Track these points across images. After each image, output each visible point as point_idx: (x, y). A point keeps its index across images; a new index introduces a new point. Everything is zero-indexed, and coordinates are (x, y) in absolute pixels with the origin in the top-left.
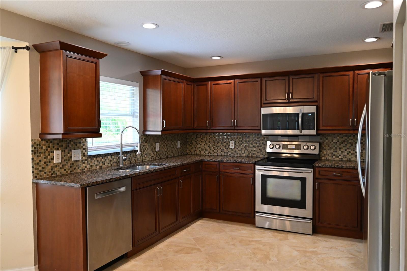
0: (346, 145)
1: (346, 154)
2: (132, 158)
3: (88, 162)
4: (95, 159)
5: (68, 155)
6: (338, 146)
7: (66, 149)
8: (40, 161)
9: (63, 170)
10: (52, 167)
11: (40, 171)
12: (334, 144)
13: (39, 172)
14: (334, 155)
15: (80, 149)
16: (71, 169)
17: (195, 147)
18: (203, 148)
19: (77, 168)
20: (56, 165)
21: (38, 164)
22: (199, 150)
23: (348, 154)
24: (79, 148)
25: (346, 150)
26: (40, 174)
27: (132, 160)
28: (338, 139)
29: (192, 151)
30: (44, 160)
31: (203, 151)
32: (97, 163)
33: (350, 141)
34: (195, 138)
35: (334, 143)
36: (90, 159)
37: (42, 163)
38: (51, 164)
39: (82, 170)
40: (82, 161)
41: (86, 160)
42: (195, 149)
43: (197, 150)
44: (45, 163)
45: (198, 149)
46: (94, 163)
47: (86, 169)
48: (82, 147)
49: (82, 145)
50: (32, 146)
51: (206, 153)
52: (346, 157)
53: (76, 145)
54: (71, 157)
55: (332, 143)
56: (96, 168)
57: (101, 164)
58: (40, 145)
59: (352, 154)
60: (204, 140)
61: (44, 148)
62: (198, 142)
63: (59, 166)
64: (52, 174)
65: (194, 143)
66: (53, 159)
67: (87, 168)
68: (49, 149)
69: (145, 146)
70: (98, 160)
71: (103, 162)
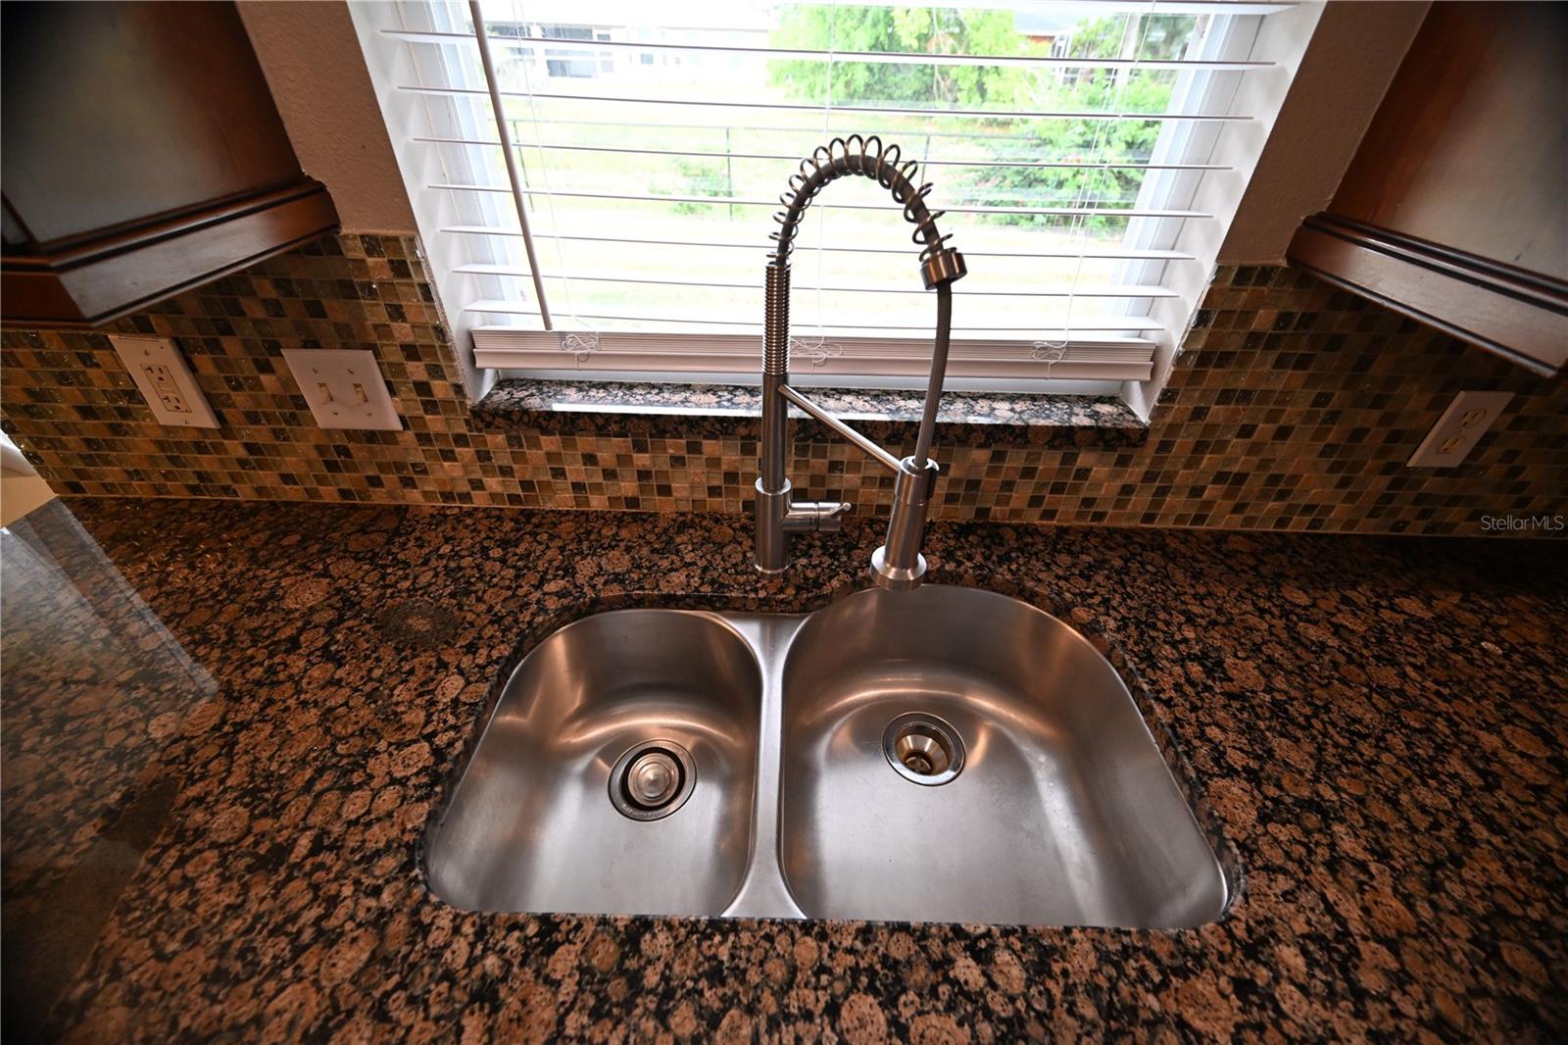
2: (1008, 485)
3: (484, 456)
4: (550, 443)
5: (269, 382)
7: (227, 330)
8: (37, 395)
9: (268, 478)
10: (160, 444)
11: (88, 460)
13: (79, 463)
15: (364, 347)
16: (345, 480)
19: (390, 480)
20: (184, 438)
21: (30, 411)
24: (348, 338)
26: (102, 477)
27: (1002, 501)
30: (74, 395)
32: (576, 470)
36: (497, 440)
37: (65, 411)
38: (148, 429)
39: (447, 496)
40: (423, 438)
41: (461, 440)
44: (85, 412)
46: (559, 473)
47: (480, 499)
48: (383, 330)
53: (316, 311)
54: (300, 403)
56: (582, 501)
57: (628, 487)
63: (219, 448)
64: (194, 489)
66: (135, 397)
67: (494, 496)
69: (1245, 396)
70: (588, 450)
71: (643, 475)
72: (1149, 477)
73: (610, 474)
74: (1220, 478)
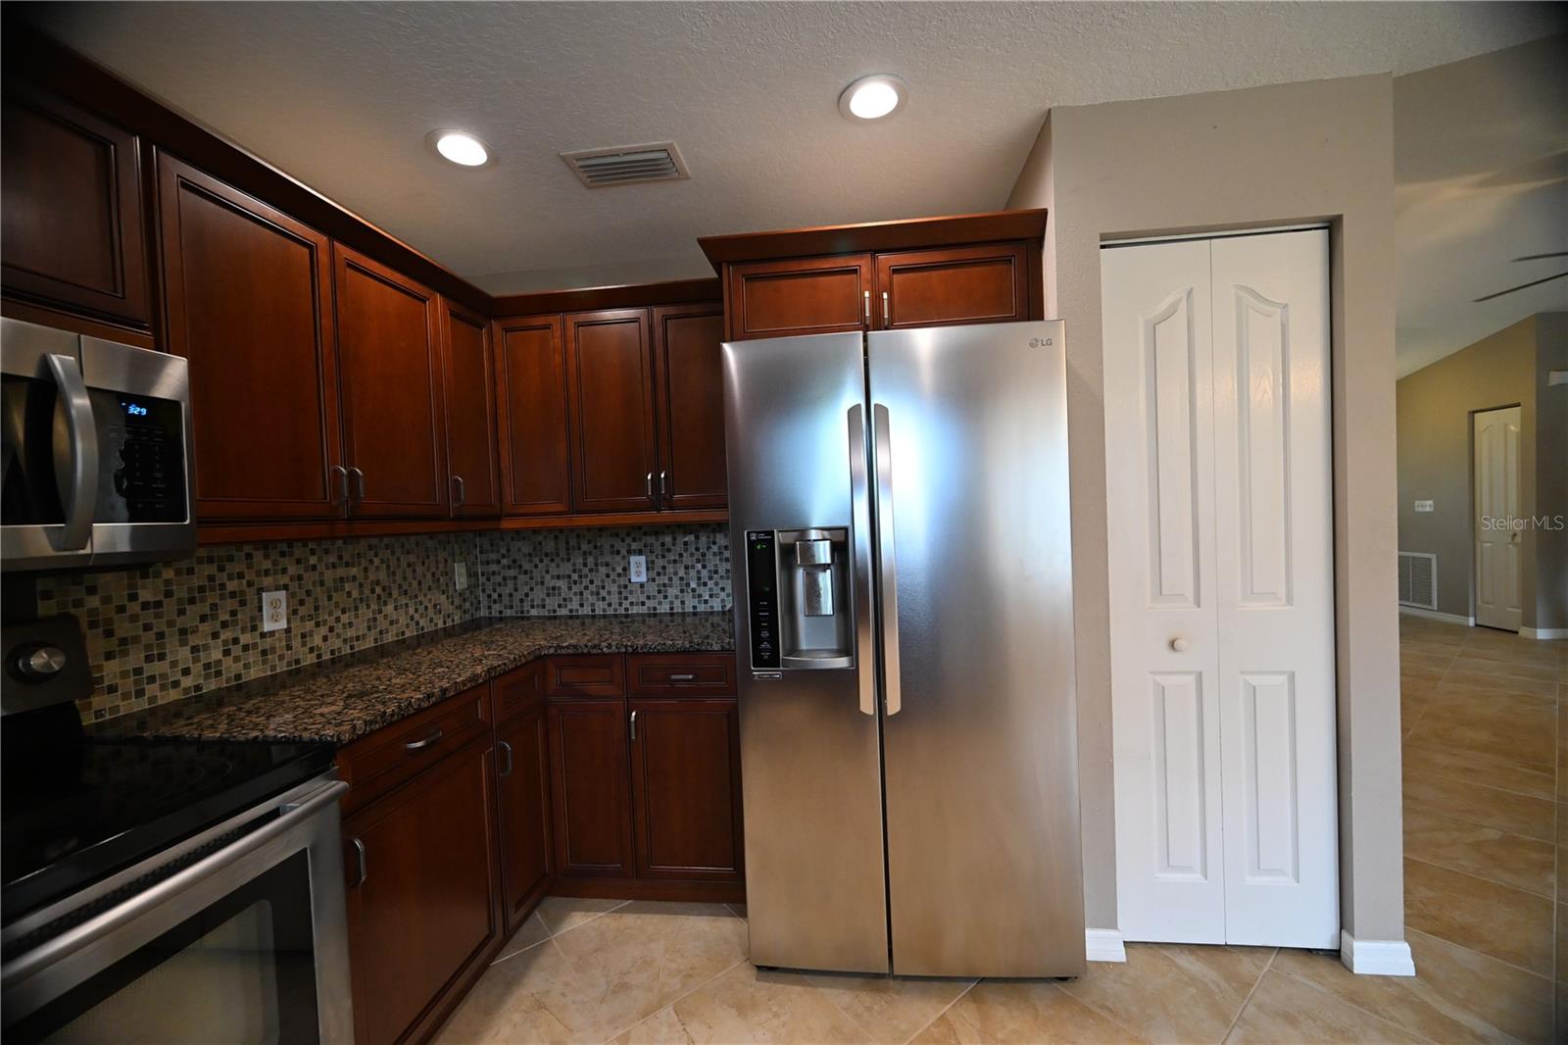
0: (214, 607)
1: (216, 655)
6: (171, 624)
12: (148, 616)
14: (152, 679)
23: (227, 653)
25: (215, 636)
28: (168, 582)
33: (231, 586)
35: (145, 606)
52: (218, 673)
55: (134, 608)
59: (246, 648)
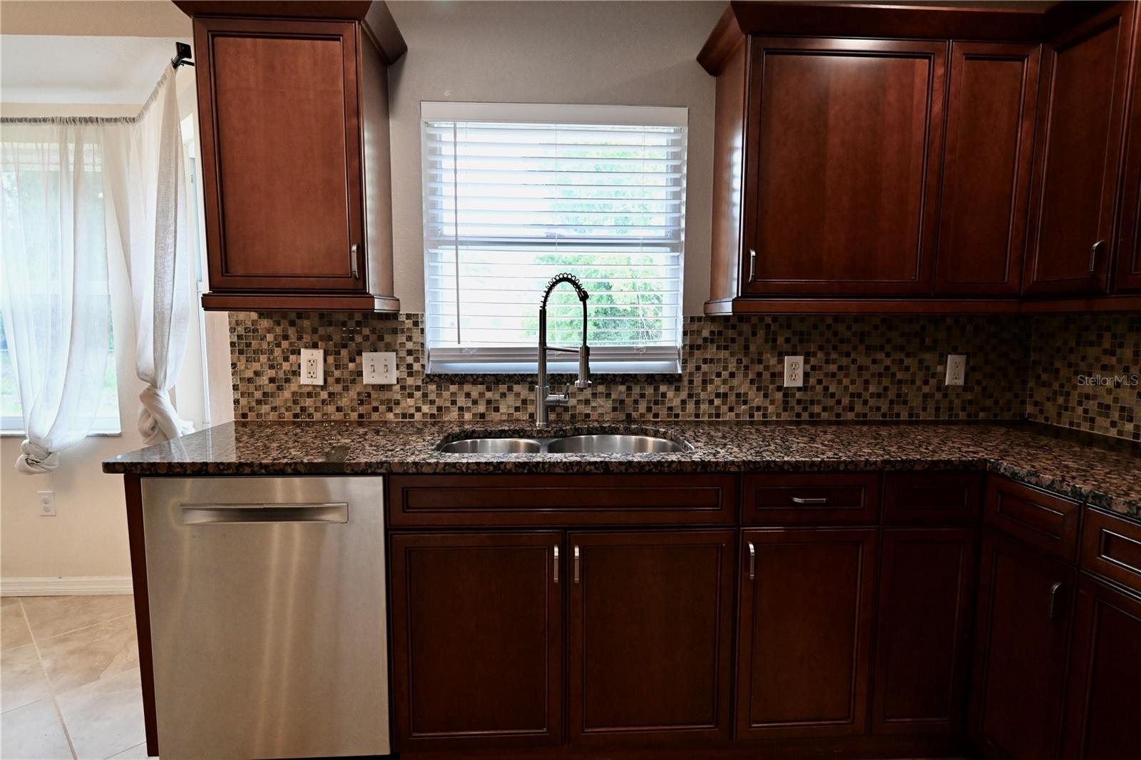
3: (425, 395)
4: (453, 388)
5: (351, 366)
7: (345, 346)
8: (257, 373)
9: (331, 409)
10: (294, 394)
11: (259, 402)
13: (254, 404)
15: (393, 351)
16: (361, 409)
17: (1068, 394)
18: (1108, 400)
19: (382, 408)
20: (306, 390)
21: (250, 380)
22: (1086, 411)
24: (389, 348)
26: (260, 410)
29: (1051, 409)
30: (272, 373)
31: (1107, 416)
32: (461, 401)
34: (1072, 344)
36: (432, 387)
37: (264, 380)
38: (293, 387)
39: (404, 416)
40: (403, 388)
41: (418, 388)
42: (1067, 401)
43: (1073, 409)
44: (272, 380)
45: (1080, 403)
46: (454, 403)
47: (418, 416)
48: (402, 344)
49: (402, 338)
50: (232, 330)
51: (1120, 433)
53: (381, 338)
54: (360, 374)
56: (461, 416)
57: (481, 408)
58: (255, 331)
60: (1120, 361)
61: (270, 337)
62: (1083, 366)
63: (317, 395)
64: (296, 416)
65: (1064, 373)
66: (296, 373)
67: (424, 415)
68: (285, 344)
69: (712, 361)
70: (468, 391)
71: (489, 402)
72: (690, 396)
73: (475, 402)
74: (718, 395)
